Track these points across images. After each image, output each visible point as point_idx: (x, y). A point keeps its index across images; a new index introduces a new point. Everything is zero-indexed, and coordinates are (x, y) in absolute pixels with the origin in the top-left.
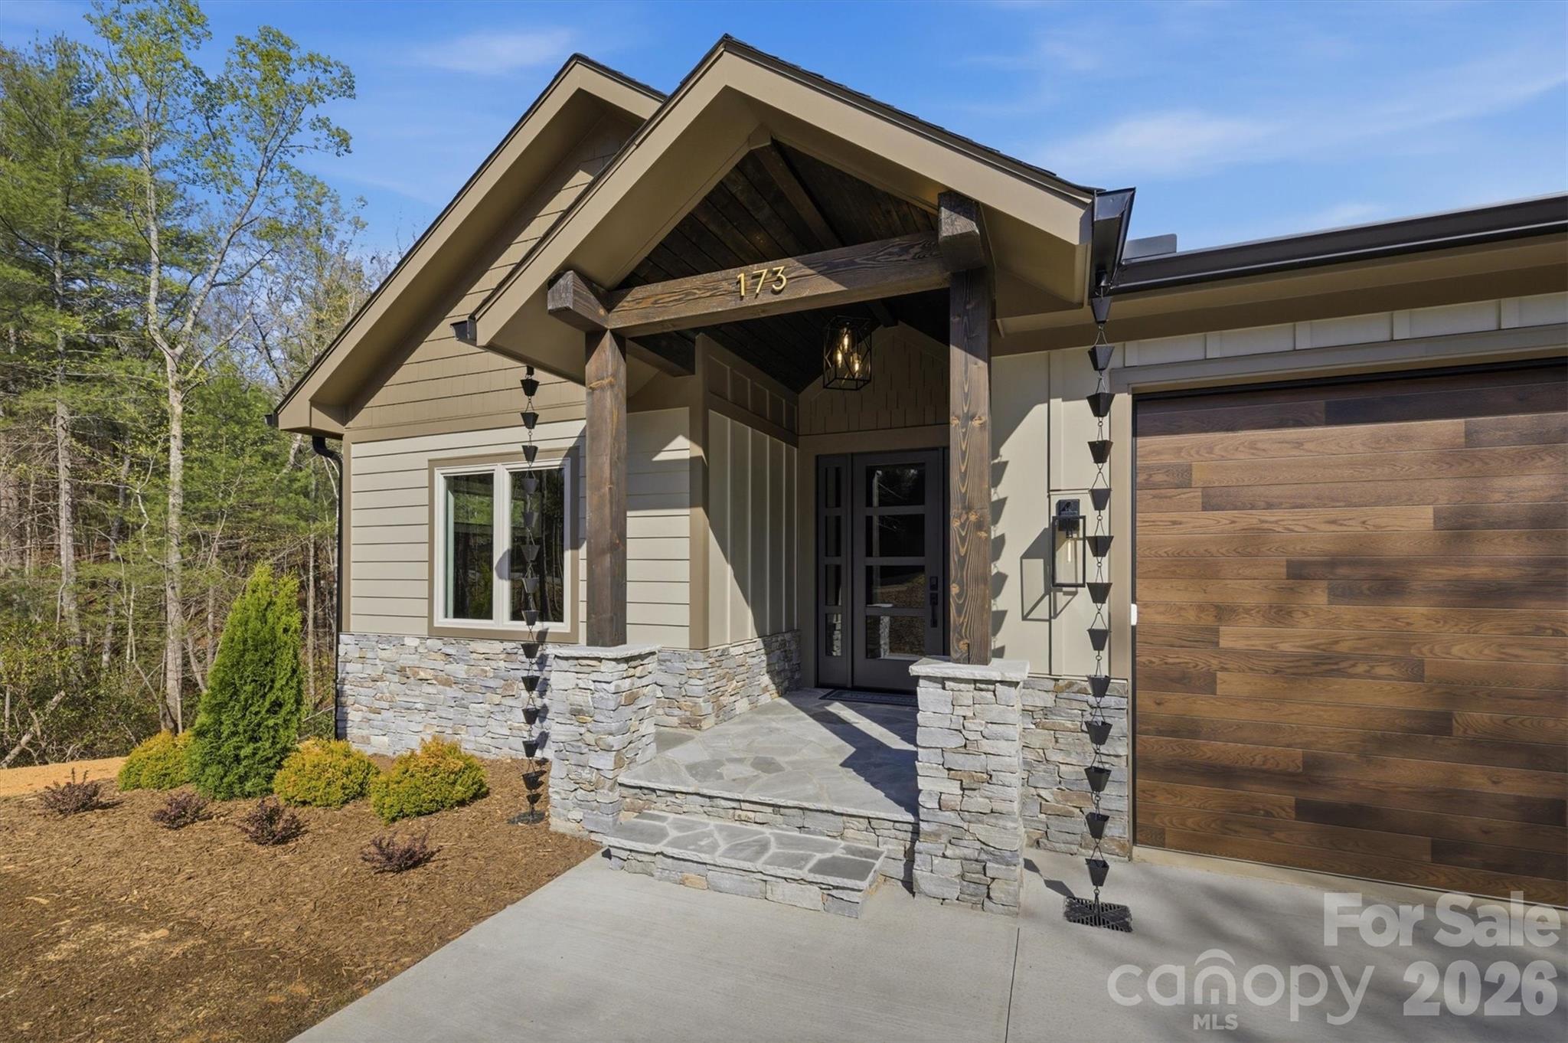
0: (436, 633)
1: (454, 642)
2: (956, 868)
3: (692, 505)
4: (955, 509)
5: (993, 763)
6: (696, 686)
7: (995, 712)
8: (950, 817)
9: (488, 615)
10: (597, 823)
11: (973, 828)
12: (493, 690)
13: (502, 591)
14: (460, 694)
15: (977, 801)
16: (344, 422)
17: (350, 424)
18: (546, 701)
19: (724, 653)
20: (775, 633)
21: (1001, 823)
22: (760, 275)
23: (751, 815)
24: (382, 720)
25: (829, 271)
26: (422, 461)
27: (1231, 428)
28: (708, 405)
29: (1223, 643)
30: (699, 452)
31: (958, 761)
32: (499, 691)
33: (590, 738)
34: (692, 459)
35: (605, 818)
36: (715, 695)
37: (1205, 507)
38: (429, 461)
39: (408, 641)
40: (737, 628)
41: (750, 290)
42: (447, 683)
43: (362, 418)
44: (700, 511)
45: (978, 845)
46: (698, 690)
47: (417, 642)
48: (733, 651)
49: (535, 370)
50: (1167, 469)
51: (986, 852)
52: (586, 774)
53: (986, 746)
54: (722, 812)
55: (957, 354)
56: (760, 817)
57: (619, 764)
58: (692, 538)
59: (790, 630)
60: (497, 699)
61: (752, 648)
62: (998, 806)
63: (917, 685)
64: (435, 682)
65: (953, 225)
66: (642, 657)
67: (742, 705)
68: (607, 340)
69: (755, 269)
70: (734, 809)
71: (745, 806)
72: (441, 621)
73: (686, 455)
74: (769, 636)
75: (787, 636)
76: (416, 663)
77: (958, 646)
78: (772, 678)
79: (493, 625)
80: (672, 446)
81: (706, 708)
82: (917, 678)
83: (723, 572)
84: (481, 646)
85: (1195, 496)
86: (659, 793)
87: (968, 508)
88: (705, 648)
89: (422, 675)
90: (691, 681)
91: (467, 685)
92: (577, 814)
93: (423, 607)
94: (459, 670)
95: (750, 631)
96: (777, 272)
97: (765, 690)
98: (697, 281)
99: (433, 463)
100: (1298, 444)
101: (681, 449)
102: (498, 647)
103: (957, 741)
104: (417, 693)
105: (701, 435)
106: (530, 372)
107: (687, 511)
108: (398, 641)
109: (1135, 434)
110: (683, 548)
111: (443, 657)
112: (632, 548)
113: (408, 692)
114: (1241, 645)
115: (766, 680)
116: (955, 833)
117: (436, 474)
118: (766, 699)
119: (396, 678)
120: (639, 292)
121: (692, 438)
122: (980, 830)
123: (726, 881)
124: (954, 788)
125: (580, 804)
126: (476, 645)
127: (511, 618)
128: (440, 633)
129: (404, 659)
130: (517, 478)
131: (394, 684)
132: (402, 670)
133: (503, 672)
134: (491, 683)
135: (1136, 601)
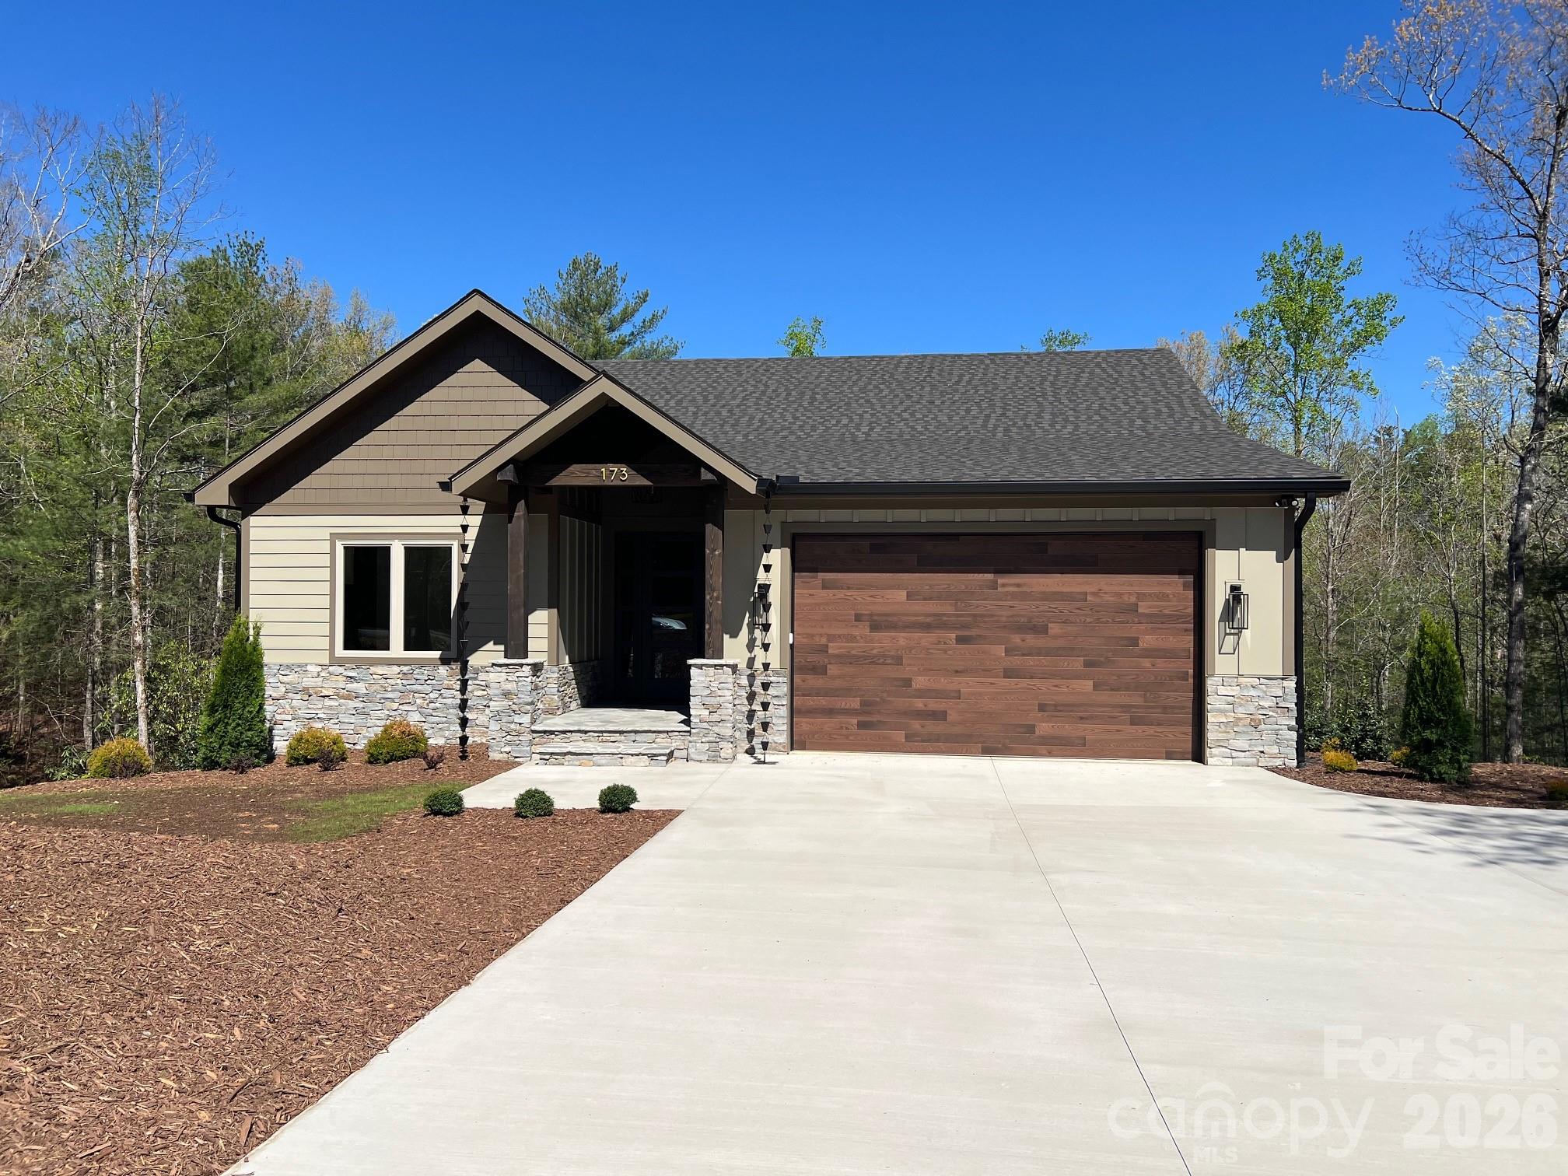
0: (335, 661)
1: (355, 667)
2: (706, 746)
3: (550, 576)
4: (708, 591)
5: (721, 700)
6: (553, 688)
7: (723, 678)
8: (705, 725)
9: (384, 647)
10: (520, 752)
11: (714, 728)
12: (392, 700)
13: (397, 630)
14: (362, 705)
15: (715, 717)
16: (244, 499)
21: (725, 725)
22: (614, 471)
23: (608, 738)
24: (284, 729)
25: (647, 474)
26: (325, 534)
28: (560, 513)
29: (830, 651)
30: (554, 542)
31: (707, 700)
32: (396, 701)
33: (514, 707)
34: (550, 547)
35: (525, 748)
36: (563, 695)
38: (331, 534)
39: (309, 668)
41: (608, 477)
42: (348, 697)
44: (555, 578)
45: (715, 735)
46: (554, 691)
47: (319, 669)
48: (570, 669)
49: (468, 499)
50: (808, 569)
51: (719, 738)
53: (719, 693)
54: (592, 739)
56: (612, 739)
57: (533, 721)
58: (550, 597)
60: (396, 706)
61: (575, 667)
62: (723, 718)
63: (690, 668)
64: (336, 697)
65: (706, 476)
69: (611, 466)
70: (599, 736)
71: (604, 734)
72: (340, 652)
75: (596, 663)
76: (319, 684)
77: (707, 651)
79: (391, 654)
81: (559, 702)
82: (691, 665)
84: (380, 669)
85: (819, 582)
86: (556, 733)
87: (713, 591)
88: (557, 665)
89: (325, 693)
90: (549, 685)
91: (366, 698)
92: (507, 749)
93: (325, 643)
94: (360, 687)
96: (622, 471)
97: (585, 697)
98: (578, 467)
99: (333, 537)
102: (396, 669)
103: (707, 692)
104: (320, 706)
105: (555, 532)
106: (465, 500)
108: (301, 669)
111: (344, 679)
113: (310, 706)
114: (837, 652)
115: (585, 691)
116: (706, 731)
117: (337, 545)
119: (299, 696)
120: (541, 468)
121: (550, 533)
122: (716, 729)
123: (603, 760)
124: (706, 712)
125: (508, 743)
126: (373, 669)
127: (406, 649)
128: (341, 661)
129: (307, 682)
130: (410, 552)
131: (297, 700)
132: (305, 690)
133: (400, 687)
134: (390, 695)
135: (792, 632)
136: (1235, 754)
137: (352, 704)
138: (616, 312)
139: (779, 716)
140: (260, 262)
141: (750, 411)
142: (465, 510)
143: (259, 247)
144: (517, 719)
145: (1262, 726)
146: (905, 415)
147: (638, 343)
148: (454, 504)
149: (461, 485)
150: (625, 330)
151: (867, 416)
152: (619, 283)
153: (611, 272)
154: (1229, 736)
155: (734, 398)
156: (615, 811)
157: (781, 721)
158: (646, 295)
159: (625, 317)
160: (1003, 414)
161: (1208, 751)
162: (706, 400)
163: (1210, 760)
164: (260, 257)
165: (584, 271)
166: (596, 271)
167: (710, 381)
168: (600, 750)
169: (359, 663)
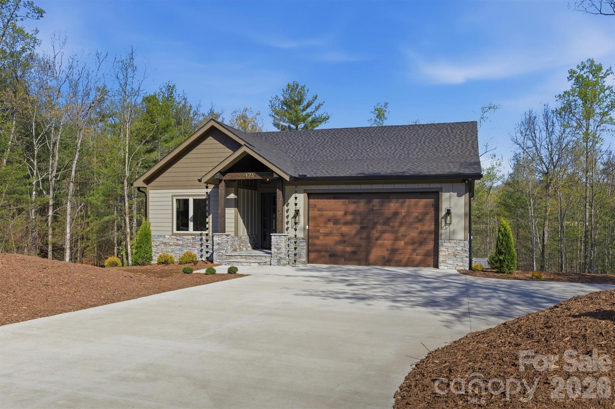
0: (173, 234)
2: (276, 261)
3: (235, 207)
4: (277, 212)
5: (281, 246)
6: (236, 243)
7: (281, 239)
8: (276, 254)
9: (188, 230)
12: (190, 246)
13: (191, 224)
14: (181, 248)
15: (279, 252)
16: (147, 184)
17: (149, 185)
18: (202, 248)
19: (241, 237)
20: (252, 235)
21: (282, 254)
25: (260, 175)
26: (170, 195)
27: (321, 199)
28: (238, 187)
29: (320, 232)
30: (236, 197)
31: (277, 246)
33: (221, 248)
34: (235, 198)
36: (240, 245)
37: (318, 211)
39: (166, 236)
40: (244, 233)
41: (248, 176)
42: (177, 245)
43: (152, 184)
44: (237, 208)
45: (279, 257)
46: (236, 244)
47: (169, 237)
48: (243, 237)
49: (207, 184)
50: (313, 205)
52: (220, 254)
53: (280, 244)
54: (243, 258)
55: (278, 190)
57: (226, 252)
58: (235, 214)
59: (255, 234)
60: (191, 248)
61: (246, 237)
64: (174, 245)
65: (275, 176)
66: (229, 235)
67: (244, 249)
68: (223, 181)
69: (249, 173)
70: (245, 257)
71: (247, 257)
72: (175, 231)
73: (234, 197)
74: (250, 236)
75: (254, 236)
76: (169, 241)
77: (278, 231)
78: (251, 245)
79: (189, 232)
80: (230, 195)
81: (238, 248)
82: (272, 235)
83: (241, 221)
84: (186, 237)
85: (317, 209)
86: (232, 256)
87: (279, 212)
88: (237, 236)
89: (171, 244)
91: (182, 246)
92: (219, 261)
93: (170, 229)
94: (180, 242)
95: (246, 234)
96: (252, 175)
97: (249, 247)
98: (239, 173)
99: (173, 196)
100: (330, 202)
101: (232, 196)
102: (191, 237)
103: (277, 244)
104: (169, 248)
105: (236, 193)
107: (234, 209)
108: (164, 237)
109: (309, 199)
110: (233, 216)
111: (176, 240)
112: (227, 216)
113: (166, 248)
114: (322, 232)
115: (249, 245)
116: (276, 256)
117: (174, 199)
118: (249, 249)
119: (163, 245)
120: (229, 174)
121: (235, 194)
122: (279, 255)
123: (245, 264)
124: (276, 250)
125: (219, 259)
126: (184, 237)
127: (194, 230)
128: (175, 234)
129: (165, 241)
130: (195, 200)
131: (163, 246)
132: (165, 243)
133: (192, 242)
134: (189, 245)
135: (308, 225)
136: (448, 265)
137: (178, 247)
138: (305, 103)
139: (304, 252)
140: (174, 92)
141: (316, 150)
142: (207, 187)
143: (174, 86)
144: (222, 251)
145: (457, 256)
146: (368, 150)
147: (313, 115)
148: (204, 185)
149: (205, 180)
150: (309, 110)
151: (355, 150)
152: (306, 92)
153: (303, 88)
154: (446, 259)
155: (312, 145)
156: (231, 273)
157: (303, 254)
158: (316, 96)
159: (309, 105)
160: (402, 149)
161: (439, 264)
162: (303, 145)
163: (440, 267)
164: (174, 91)
165: (292, 88)
166: (297, 88)
167: (306, 138)
168: (244, 261)
169: (180, 235)
